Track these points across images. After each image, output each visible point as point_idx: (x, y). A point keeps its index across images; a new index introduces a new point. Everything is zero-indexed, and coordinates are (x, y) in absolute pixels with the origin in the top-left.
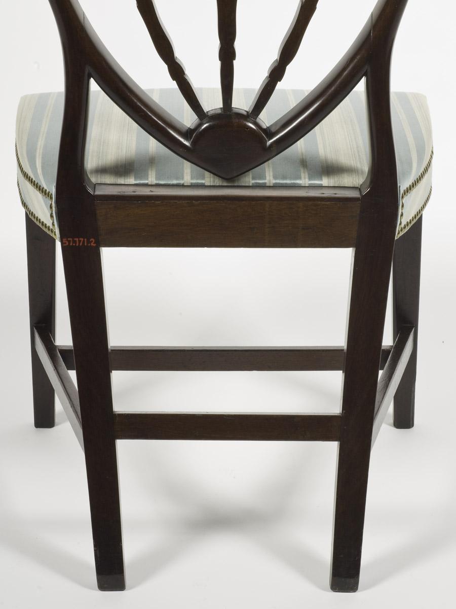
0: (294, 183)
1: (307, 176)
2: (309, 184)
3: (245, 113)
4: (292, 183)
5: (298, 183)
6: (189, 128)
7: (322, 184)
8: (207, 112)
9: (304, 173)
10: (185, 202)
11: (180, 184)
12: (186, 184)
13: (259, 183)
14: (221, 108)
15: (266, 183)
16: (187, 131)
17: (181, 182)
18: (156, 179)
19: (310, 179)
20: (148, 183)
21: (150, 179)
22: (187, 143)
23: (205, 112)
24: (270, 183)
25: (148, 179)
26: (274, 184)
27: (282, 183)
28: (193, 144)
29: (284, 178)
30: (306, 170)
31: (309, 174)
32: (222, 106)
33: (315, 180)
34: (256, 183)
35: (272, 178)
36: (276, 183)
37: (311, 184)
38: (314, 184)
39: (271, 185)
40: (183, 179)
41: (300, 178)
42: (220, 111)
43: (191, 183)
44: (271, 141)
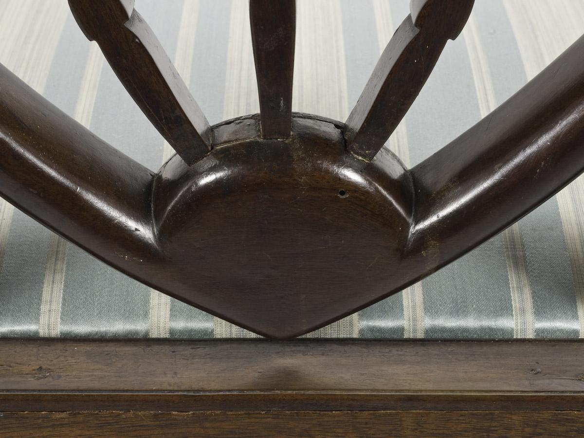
0: (491, 329)
1: (529, 304)
2: (538, 331)
3: (334, 133)
4: (482, 329)
5: (502, 330)
6: (158, 178)
7: (576, 332)
8: (212, 130)
9: (520, 289)
10: (146, 413)
11: (137, 333)
12: (154, 335)
13: (380, 330)
14: (253, 117)
15: (402, 330)
16: (149, 186)
17: (139, 327)
18: (67, 315)
19: (540, 312)
20: (37, 333)
21: (44, 319)
22: (145, 232)
24: (415, 331)
25: (36, 319)
26: (427, 331)
27: (451, 330)
29: (459, 310)
30: (525, 280)
31: (535, 295)
32: (256, 109)
33: (554, 317)
34: (372, 329)
35: (420, 310)
36: (433, 330)
37: (543, 331)
38: (554, 331)
39: (420, 335)
40: (146, 315)
41: (505, 309)
43: (172, 331)
44: (422, 226)
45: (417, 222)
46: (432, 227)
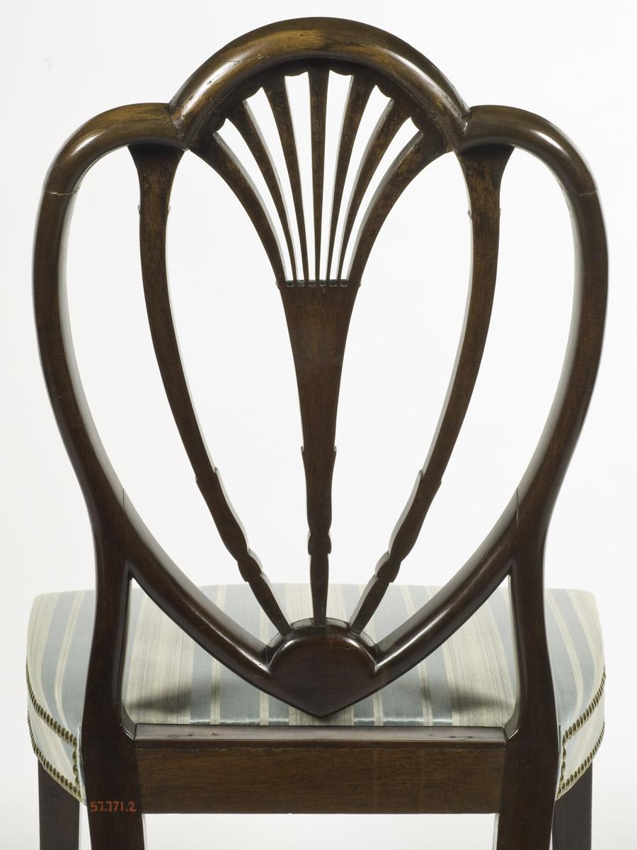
0: (413, 722)
1: (430, 712)
2: (434, 723)
3: (344, 626)
4: (410, 722)
5: (418, 722)
6: (267, 647)
7: (451, 723)
8: (292, 624)
9: (427, 707)
10: (262, 749)
11: (254, 723)
12: (262, 724)
13: (364, 722)
14: (310, 619)
15: (373, 722)
16: (265, 649)
17: (256, 721)
18: (222, 716)
19: (435, 716)
20: (209, 723)
21: (212, 717)
22: (264, 668)
23: (289, 623)
24: (379, 722)
25: (209, 717)
26: (384, 723)
27: (395, 723)
28: (272, 668)
29: (399, 714)
30: (429, 704)
31: (433, 709)
32: (312, 616)
33: (441, 717)
34: (360, 722)
35: (381, 714)
36: (388, 722)
37: (437, 723)
38: (441, 723)
39: (382, 725)
40: (258, 716)
41: (420, 714)
42: (309, 624)
43: (270, 723)
44: (381, 664)
45: (378, 662)
46: (385, 665)
